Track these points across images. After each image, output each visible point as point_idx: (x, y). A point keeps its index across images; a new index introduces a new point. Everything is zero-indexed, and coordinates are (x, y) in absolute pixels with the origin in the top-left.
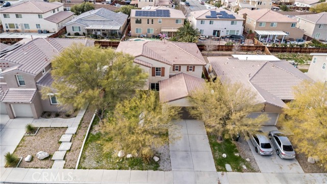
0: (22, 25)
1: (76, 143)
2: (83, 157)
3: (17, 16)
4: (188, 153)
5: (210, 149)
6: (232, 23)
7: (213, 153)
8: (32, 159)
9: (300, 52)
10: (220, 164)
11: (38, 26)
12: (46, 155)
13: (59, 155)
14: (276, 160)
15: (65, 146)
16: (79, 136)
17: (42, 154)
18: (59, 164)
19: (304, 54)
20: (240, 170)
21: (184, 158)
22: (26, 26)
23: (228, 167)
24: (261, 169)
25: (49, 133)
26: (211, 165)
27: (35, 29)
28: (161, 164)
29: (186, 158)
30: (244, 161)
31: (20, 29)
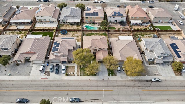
0: (43, 20)
1: (78, 70)
2: (80, 73)
3: (42, 17)
4: (103, 72)
5: (107, 71)
6: (122, 17)
7: (108, 72)
8: (70, 74)
9: (144, 31)
10: (109, 74)
11: (49, 20)
12: (73, 73)
13: (75, 73)
14: (121, 73)
15: (76, 71)
16: (78, 68)
17: (72, 73)
18: (76, 75)
19: (145, 32)
20: (113, 76)
21: (101, 73)
22: (45, 20)
23: (111, 75)
24: (118, 75)
25: (72, 68)
26: (107, 75)
27: (49, 21)
28: (97, 74)
29: (102, 73)
30: (114, 73)
31: (43, 21)
